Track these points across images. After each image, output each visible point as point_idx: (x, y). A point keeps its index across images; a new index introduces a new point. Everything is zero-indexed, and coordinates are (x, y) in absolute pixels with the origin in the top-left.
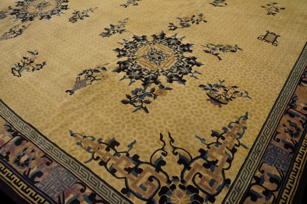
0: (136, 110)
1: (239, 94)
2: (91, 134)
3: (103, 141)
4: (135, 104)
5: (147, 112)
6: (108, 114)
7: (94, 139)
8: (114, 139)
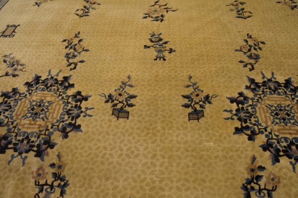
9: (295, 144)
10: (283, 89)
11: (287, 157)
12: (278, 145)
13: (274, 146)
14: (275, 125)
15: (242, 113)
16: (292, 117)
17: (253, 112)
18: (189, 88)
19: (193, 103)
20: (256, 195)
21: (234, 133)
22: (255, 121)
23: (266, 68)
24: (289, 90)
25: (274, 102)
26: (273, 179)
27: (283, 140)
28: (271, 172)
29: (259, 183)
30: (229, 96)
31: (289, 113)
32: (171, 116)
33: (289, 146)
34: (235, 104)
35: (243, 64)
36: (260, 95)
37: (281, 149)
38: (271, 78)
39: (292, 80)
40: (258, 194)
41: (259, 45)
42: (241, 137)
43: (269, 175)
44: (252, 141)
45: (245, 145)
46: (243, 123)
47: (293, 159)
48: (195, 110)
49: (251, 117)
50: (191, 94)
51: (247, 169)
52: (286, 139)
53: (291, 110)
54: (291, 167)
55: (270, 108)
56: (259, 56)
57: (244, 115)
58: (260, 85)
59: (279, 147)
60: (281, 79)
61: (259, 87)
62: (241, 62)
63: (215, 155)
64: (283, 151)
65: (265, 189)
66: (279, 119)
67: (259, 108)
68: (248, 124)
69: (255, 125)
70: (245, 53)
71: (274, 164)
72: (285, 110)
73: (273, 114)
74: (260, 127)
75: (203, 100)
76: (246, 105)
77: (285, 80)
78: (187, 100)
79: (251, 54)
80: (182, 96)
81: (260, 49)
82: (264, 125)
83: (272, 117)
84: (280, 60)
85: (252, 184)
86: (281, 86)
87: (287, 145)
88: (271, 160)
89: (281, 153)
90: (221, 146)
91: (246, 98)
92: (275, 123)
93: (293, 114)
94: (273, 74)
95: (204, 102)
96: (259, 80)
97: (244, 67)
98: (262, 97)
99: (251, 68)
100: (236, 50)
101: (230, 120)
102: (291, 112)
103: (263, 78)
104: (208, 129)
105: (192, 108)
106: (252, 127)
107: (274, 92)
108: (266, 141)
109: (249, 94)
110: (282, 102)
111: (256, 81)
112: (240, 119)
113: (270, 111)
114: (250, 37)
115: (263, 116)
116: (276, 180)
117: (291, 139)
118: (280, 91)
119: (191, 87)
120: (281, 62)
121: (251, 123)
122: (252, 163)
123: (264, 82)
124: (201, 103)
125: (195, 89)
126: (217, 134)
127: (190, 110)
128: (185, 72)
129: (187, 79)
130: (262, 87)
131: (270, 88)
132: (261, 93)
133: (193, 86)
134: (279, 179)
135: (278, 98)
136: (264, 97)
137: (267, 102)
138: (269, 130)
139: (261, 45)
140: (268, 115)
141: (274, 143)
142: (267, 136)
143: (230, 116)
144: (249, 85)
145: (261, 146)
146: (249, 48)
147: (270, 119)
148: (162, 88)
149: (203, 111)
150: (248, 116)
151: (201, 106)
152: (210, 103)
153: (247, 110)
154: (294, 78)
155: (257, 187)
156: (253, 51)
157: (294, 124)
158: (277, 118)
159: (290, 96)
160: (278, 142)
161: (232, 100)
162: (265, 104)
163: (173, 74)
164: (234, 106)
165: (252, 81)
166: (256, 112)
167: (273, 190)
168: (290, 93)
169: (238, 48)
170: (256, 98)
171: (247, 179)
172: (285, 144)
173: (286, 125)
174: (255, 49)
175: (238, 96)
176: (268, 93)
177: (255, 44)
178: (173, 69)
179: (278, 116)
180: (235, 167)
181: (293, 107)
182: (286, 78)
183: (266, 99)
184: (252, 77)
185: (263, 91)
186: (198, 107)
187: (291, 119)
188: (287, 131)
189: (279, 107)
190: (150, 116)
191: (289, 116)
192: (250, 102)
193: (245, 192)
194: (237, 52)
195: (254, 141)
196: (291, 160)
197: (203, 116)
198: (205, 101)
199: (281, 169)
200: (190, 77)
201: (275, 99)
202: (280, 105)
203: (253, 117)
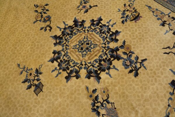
0: (145, 67)
1: (131, 5)
2: (166, 100)
3: (172, 92)
4: (138, 67)
5: (146, 59)
6: (147, 88)
7: (170, 99)
8: (169, 84)
9: (102, 60)
10: (75, 29)
11: (102, 71)
12: (94, 68)
13: (92, 71)
14: (85, 57)
15: (63, 65)
16: (90, 43)
17: (68, 58)
18: (23, 74)
19: (32, 82)
20: (102, 109)
21: (67, 82)
22: (73, 64)
23: (58, 22)
24: (79, 26)
25: (76, 42)
26: (104, 92)
27: (95, 63)
28: (100, 88)
29: (99, 101)
30: (49, 59)
31: (87, 42)
32: (25, 102)
33: (100, 64)
34: (55, 62)
35: (43, 30)
36: (65, 43)
37: (97, 69)
38: (65, 26)
39: (77, 18)
40: (102, 108)
41: (45, 8)
42: (72, 81)
43: (101, 90)
44: (79, 78)
45: (77, 84)
46: (67, 70)
47: (106, 70)
48: (36, 85)
49: (69, 63)
50: (27, 76)
51: (87, 98)
52: (95, 61)
53: (87, 40)
54: (108, 76)
55: (76, 48)
56: (50, 16)
57: (65, 64)
58: (61, 36)
59: (95, 69)
60: (71, 23)
61: (62, 38)
62: (42, 29)
63: (66, 104)
64: (99, 69)
65: (104, 101)
66: (85, 51)
67: (70, 53)
68: (70, 69)
69: (74, 66)
70: (40, 21)
71: (99, 82)
72: (85, 42)
73: (80, 50)
74: (78, 65)
75: (36, 75)
76: (61, 57)
77: (74, 22)
78: (27, 83)
79: (44, 18)
80: (22, 83)
81: (47, 10)
82: (79, 62)
83: (80, 53)
84: (63, 10)
85: (96, 105)
86: (74, 27)
87: (99, 64)
88: (96, 81)
89: (99, 72)
90: (65, 97)
91: (59, 53)
92: (84, 55)
93: (90, 41)
94: (64, 23)
95: (37, 76)
96: (59, 33)
97: (45, 31)
98: (68, 44)
99: (50, 29)
100: (34, 23)
101: (59, 75)
102: (88, 41)
103: (60, 30)
104: (51, 92)
105: (33, 86)
106: (74, 68)
107: (72, 34)
108: (86, 72)
109: (59, 48)
110: (80, 38)
111: (58, 36)
112: (64, 70)
113: (77, 50)
114: (37, 6)
115: (75, 56)
116: (106, 91)
117: (98, 59)
118: (74, 31)
119: (24, 72)
120: (64, 11)
121: (72, 67)
122: (88, 92)
123: (63, 32)
124: (36, 78)
125: (26, 72)
126: (58, 91)
127: (33, 88)
128: (13, 63)
129: (18, 68)
130: (64, 37)
131: (68, 34)
132: (65, 42)
133: (24, 70)
134: (107, 89)
135: (76, 37)
136: (68, 43)
137: (72, 45)
138: (83, 63)
139: (47, 7)
140: (77, 53)
141: (91, 68)
142: (85, 68)
143: (58, 73)
144: (55, 42)
145: (86, 78)
146: (41, 15)
147: (80, 55)
148: (7, 87)
149: (40, 82)
150: (67, 64)
151: (38, 80)
152: (41, 73)
153: (64, 60)
154: (77, 16)
155: (99, 104)
156: (44, 15)
157: (94, 47)
158: (83, 51)
159: (82, 31)
160: (93, 66)
161: (52, 61)
162: (71, 47)
163: (7, 71)
164: (56, 64)
165: (55, 37)
166: (70, 57)
167: (108, 98)
168: (81, 28)
169: (35, 20)
170: (65, 47)
171: (92, 104)
172: (97, 64)
173: (91, 52)
174: (45, 13)
175: (53, 55)
176: (69, 38)
177: (42, 10)
178: (5, 68)
179: (83, 49)
180: (81, 102)
181: (87, 36)
182: (73, 20)
183: (70, 43)
184: (54, 35)
185: (66, 40)
186: (36, 82)
187: (91, 45)
188: (94, 55)
189: (80, 43)
190: (14, 113)
191: (89, 45)
192: (63, 53)
193: (95, 113)
194: (35, 24)
195: (80, 77)
196: (106, 72)
197: (43, 86)
198: (37, 74)
199: (104, 82)
200: (19, 65)
201: (75, 39)
202: (80, 41)
203: (70, 62)
